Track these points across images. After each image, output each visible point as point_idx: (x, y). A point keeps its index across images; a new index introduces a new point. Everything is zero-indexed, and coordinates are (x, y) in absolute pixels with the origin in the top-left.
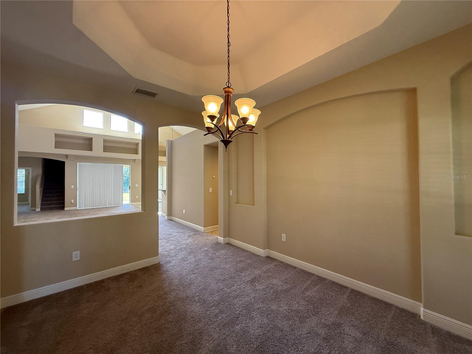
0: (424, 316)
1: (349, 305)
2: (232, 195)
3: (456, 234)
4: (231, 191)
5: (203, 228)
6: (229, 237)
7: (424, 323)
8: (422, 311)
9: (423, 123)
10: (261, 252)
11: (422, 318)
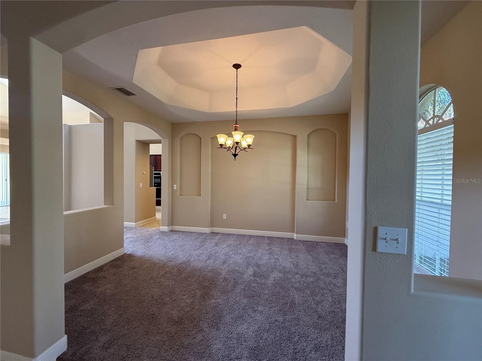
0: (296, 238)
1: (270, 242)
2: (176, 189)
3: (307, 200)
4: (175, 186)
5: (134, 223)
6: (172, 225)
7: (296, 240)
8: (295, 236)
9: (299, 152)
10: (207, 230)
11: (295, 239)
